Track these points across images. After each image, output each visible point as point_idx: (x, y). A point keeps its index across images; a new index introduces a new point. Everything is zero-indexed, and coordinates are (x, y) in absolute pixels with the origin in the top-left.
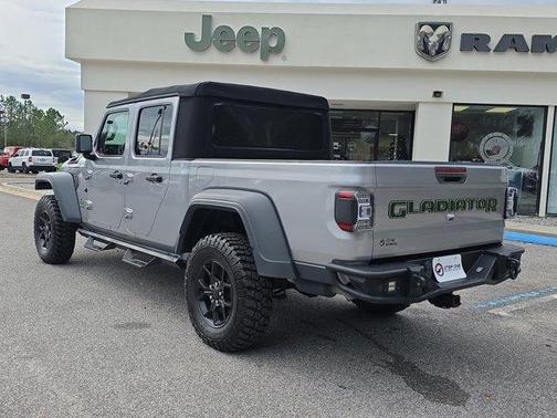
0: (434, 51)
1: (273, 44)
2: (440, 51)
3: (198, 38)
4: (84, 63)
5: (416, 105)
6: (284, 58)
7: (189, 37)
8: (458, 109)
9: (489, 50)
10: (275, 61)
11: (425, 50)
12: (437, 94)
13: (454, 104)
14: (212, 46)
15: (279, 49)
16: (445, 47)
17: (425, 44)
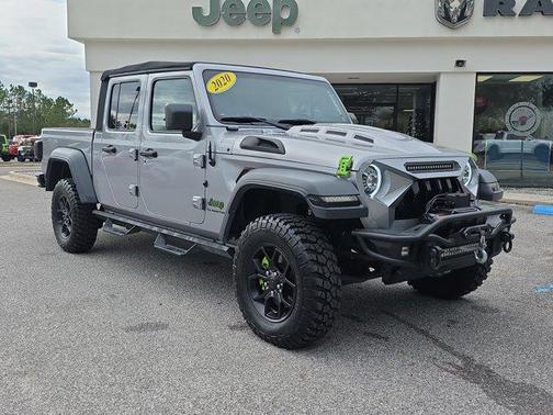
0: (455, 18)
1: (286, 16)
2: (462, 17)
3: (207, 12)
4: (88, 43)
5: (436, 76)
6: (298, 30)
7: (197, 12)
8: (482, 79)
9: (515, 15)
10: (288, 34)
11: (446, 18)
12: (460, 63)
13: (478, 74)
14: (222, 20)
15: (291, 21)
16: (468, 13)
17: (447, 11)
